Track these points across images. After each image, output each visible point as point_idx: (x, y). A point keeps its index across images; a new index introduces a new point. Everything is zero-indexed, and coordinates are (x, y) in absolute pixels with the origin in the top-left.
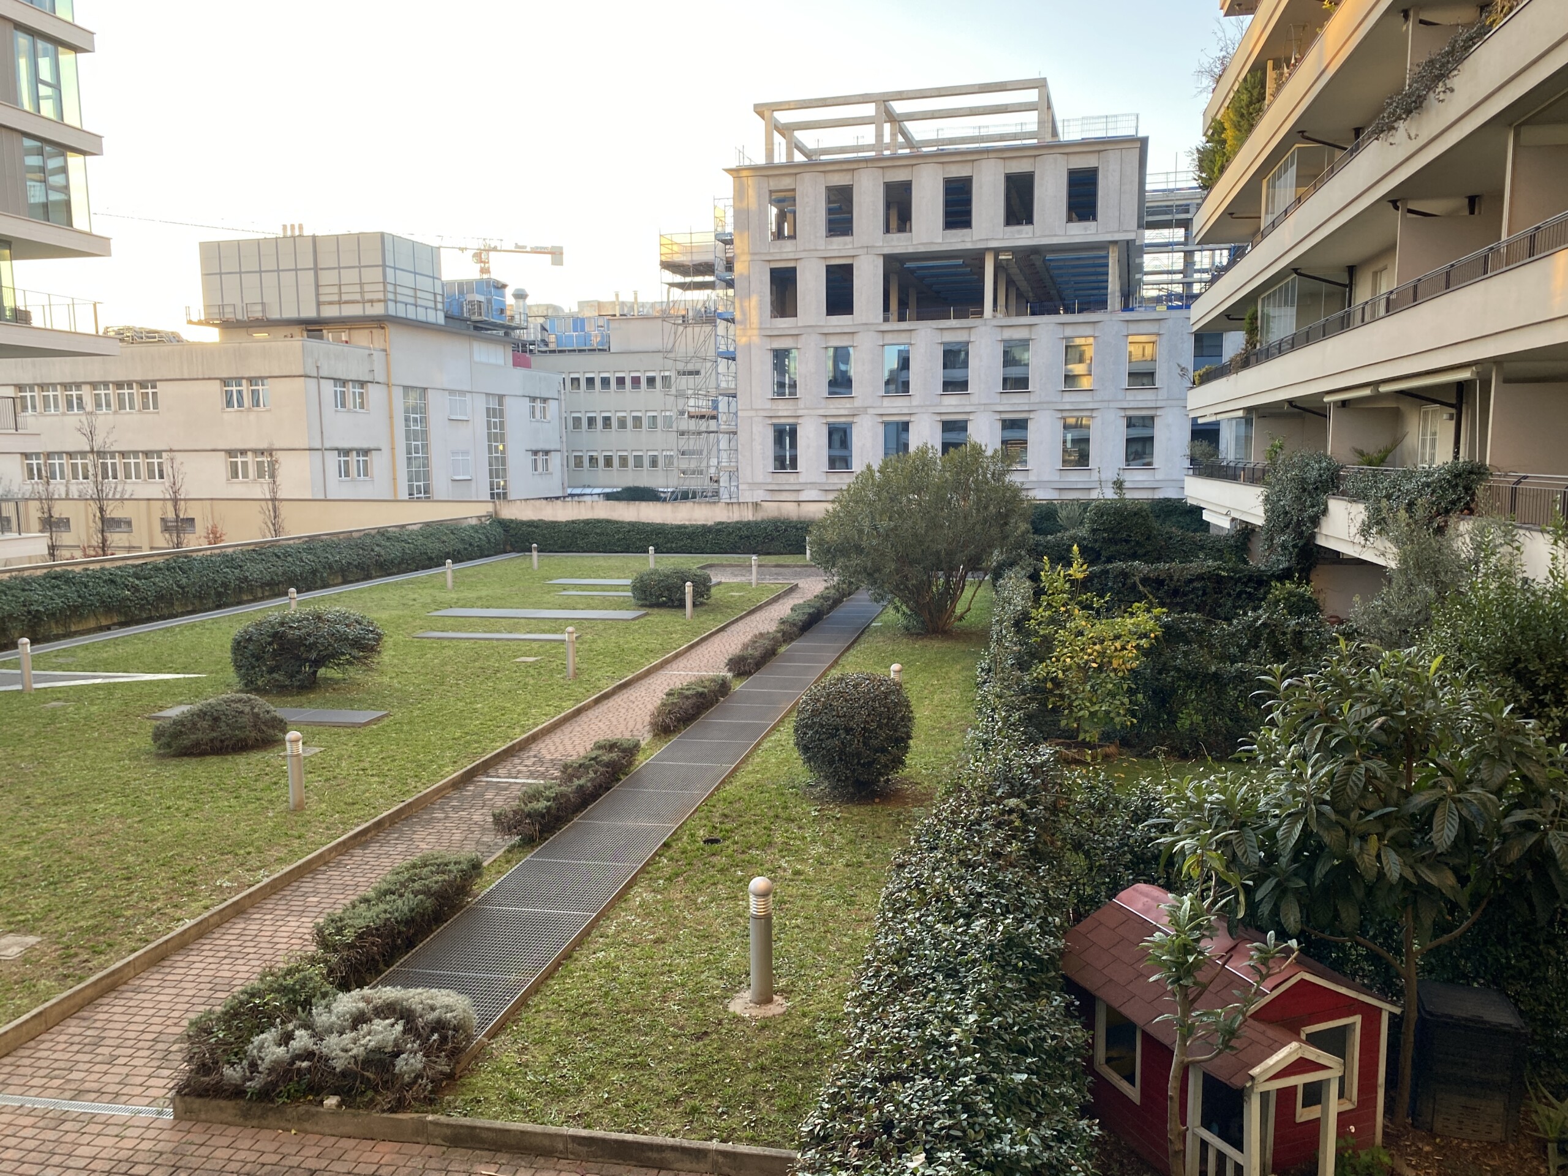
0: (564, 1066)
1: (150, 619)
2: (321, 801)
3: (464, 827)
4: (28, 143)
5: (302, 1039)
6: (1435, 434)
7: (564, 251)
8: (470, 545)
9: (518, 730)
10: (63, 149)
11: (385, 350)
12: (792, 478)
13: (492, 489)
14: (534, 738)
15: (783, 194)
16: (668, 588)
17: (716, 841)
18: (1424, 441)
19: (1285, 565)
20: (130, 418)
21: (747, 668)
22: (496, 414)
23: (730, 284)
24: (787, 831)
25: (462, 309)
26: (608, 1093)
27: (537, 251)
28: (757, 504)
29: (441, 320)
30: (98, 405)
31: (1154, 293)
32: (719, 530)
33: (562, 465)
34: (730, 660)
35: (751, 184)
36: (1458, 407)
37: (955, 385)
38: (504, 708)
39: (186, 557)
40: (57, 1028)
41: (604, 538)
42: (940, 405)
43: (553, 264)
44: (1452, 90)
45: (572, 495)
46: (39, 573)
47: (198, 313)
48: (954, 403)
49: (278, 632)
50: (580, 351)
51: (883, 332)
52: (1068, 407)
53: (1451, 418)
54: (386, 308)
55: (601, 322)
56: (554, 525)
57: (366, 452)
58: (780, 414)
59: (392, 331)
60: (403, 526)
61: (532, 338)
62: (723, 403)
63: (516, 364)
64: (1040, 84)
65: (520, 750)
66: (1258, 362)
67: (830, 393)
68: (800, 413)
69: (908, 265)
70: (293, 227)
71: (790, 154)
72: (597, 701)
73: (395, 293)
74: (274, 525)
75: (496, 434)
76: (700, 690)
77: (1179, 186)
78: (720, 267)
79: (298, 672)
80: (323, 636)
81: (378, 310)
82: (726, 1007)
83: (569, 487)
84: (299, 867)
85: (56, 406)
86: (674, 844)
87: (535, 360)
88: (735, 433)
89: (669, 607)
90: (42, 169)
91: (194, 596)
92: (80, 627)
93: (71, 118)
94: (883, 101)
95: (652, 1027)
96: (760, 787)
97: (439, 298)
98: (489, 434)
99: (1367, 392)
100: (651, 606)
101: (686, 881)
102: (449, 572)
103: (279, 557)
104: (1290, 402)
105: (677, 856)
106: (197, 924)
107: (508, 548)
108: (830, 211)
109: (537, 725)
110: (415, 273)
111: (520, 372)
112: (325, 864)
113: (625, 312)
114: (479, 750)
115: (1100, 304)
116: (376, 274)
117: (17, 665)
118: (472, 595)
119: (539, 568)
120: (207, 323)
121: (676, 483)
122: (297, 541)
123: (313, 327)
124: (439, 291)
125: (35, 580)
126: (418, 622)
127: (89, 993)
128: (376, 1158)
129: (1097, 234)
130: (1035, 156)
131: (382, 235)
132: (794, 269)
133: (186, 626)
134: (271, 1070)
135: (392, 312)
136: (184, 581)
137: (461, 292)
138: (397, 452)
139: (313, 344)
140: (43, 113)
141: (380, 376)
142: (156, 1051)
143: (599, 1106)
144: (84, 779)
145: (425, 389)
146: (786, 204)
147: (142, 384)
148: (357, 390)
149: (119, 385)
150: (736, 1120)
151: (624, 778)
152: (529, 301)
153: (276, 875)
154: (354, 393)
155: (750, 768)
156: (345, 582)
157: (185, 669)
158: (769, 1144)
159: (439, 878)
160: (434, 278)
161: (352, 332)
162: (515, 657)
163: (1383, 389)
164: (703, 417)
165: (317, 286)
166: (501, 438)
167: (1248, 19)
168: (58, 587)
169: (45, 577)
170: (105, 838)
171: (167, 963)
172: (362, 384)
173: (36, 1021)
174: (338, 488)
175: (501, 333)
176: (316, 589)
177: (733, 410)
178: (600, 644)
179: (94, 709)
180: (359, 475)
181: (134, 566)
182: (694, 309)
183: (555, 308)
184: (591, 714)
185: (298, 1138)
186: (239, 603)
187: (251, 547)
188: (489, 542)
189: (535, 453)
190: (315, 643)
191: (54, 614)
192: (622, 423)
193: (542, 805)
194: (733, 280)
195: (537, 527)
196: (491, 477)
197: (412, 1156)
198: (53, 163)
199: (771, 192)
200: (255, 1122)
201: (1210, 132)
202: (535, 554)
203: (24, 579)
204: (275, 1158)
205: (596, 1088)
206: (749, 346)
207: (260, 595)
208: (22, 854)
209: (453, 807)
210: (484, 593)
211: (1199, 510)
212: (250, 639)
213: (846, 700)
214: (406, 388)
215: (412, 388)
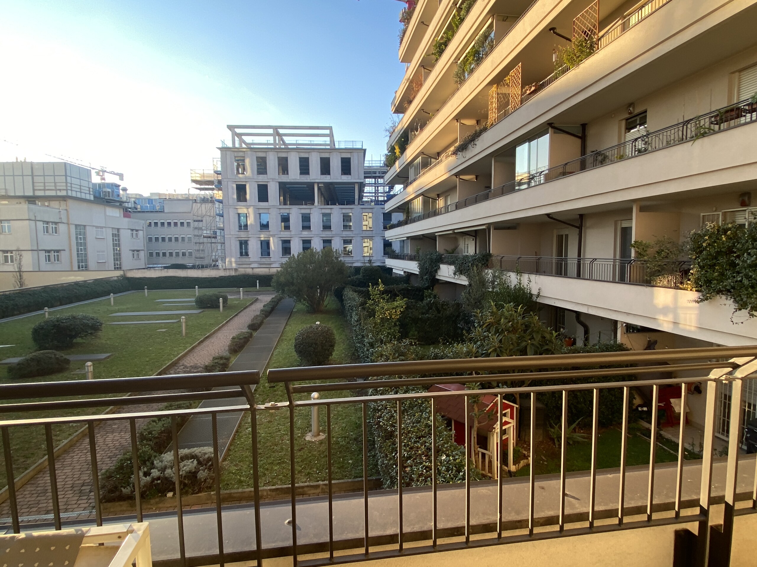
5: (155, 473)
6: (468, 245)
8: (115, 288)
9: (172, 357)
11: (67, 210)
12: (247, 260)
13: (115, 266)
15: (239, 158)
16: (212, 301)
18: (465, 247)
19: (427, 285)
21: (255, 328)
22: (116, 236)
23: (221, 189)
25: (101, 194)
26: (276, 473)
28: (236, 269)
29: (92, 198)
31: (366, 199)
32: (221, 279)
33: (145, 256)
34: (249, 325)
35: (227, 154)
36: (475, 236)
37: (306, 227)
40: (21, 489)
42: (301, 234)
44: (476, 145)
45: (148, 268)
48: (306, 234)
49: (56, 325)
50: (151, 212)
51: (279, 208)
52: (345, 236)
53: (473, 240)
54: (67, 193)
55: (160, 201)
57: (58, 251)
58: (242, 236)
59: (70, 202)
61: (130, 206)
62: (218, 232)
63: (125, 216)
64: (330, 128)
66: (411, 223)
67: (261, 230)
68: (250, 236)
69: (287, 186)
71: (241, 144)
72: (199, 344)
73: (71, 187)
74: (20, 282)
75: (117, 243)
76: (243, 336)
77: (373, 165)
78: (216, 183)
79: (66, 340)
80: (77, 325)
81: (64, 193)
82: (305, 439)
83: (148, 264)
86: (258, 390)
87: (132, 215)
88: (224, 243)
89: (213, 308)
94: (276, 128)
95: (282, 449)
97: (91, 190)
98: (113, 244)
99: (451, 232)
100: (204, 308)
102: (112, 299)
104: (423, 235)
105: (261, 393)
106: (69, 441)
108: (258, 165)
109: (179, 354)
110: (80, 179)
111: (127, 219)
113: (171, 197)
114: (160, 365)
115: (353, 203)
116: (62, 179)
118: (125, 307)
119: (148, 295)
121: (194, 262)
122: (39, 288)
123: (31, 200)
124: (91, 186)
126: (106, 319)
127: (32, 474)
129: (351, 179)
130: (330, 152)
131: (65, 163)
132: (245, 185)
134: (144, 486)
135: (70, 194)
137: (100, 188)
138: (72, 251)
139: (32, 206)
141: (64, 220)
142: (75, 491)
143: (274, 478)
145: (85, 226)
146: (240, 162)
148: (54, 226)
150: (324, 474)
152: (128, 192)
154: (52, 227)
158: (338, 479)
160: (88, 181)
161: (51, 202)
162: (156, 330)
163: (456, 231)
164: (210, 237)
165: (33, 183)
166: (119, 245)
167: (401, 115)
171: (61, 458)
172: (56, 223)
174: (45, 266)
175: (118, 204)
177: (223, 235)
180: (55, 261)
182: (201, 198)
183: (140, 195)
188: (122, 286)
189: (133, 251)
190: (74, 328)
192: (170, 239)
195: (143, 280)
196: (114, 261)
199: (235, 157)
201: (390, 149)
202: (146, 290)
206: (229, 211)
210: (128, 306)
211: (392, 269)
212: (42, 328)
214: (77, 226)
215: (79, 225)
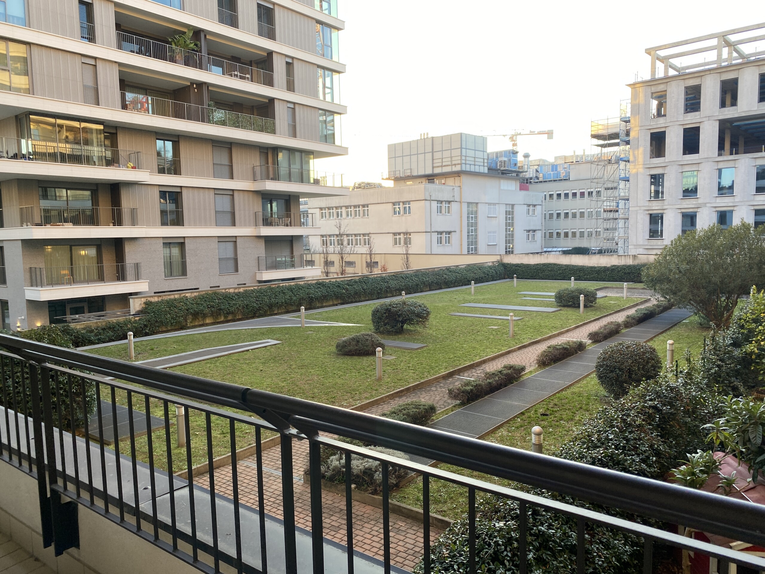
0: (442, 492)
1: (352, 302)
2: (389, 377)
3: (442, 395)
4: (320, 112)
7: (554, 132)
8: (488, 275)
9: (478, 358)
10: (333, 113)
11: (460, 187)
13: (506, 249)
14: (484, 362)
15: (659, 93)
16: (573, 298)
17: (547, 415)
20: (359, 220)
21: (599, 339)
22: (510, 214)
23: (628, 143)
24: (583, 415)
25: (497, 164)
26: (456, 505)
27: (540, 133)
28: (635, 256)
29: (486, 171)
30: (348, 215)
32: (613, 269)
33: (542, 237)
34: (590, 334)
35: (641, 91)
37: (764, 188)
38: (475, 348)
39: (367, 277)
41: (552, 273)
42: (753, 200)
43: (548, 138)
45: (546, 252)
46: (314, 282)
47: (386, 175)
48: (762, 199)
50: (554, 181)
51: (717, 162)
54: (461, 167)
55: (566, 166)
56: (528, 266)
57: (449, 233)
58: (654, 208)
59: (464, 178)
60: (457, 266)
61: (531, 176)
62: (622, 204)
63: (521, 189)
65: (477, 366)
67: (684, 196)
68: (665, 207)
69: (735, 124)
70: (424, 134)
71: (666, 71)
73: (466, 160)
74: (406, 264)
75: (510, 223)
76: (565, 346)
78: (623, 136)
79: (395, 326)
80: (405, 311)
81: (457, 168)
83: (545, 248)
84: (372, 401)
85: (333, 216)
86: (526, 414)
87: (530, 186)
88: (628, 219)
89: (573, 307)
90: (325, 121)
91: (369, 294)
92: (327, 304)
93: (336, 101)
94: (723, 36)
96: (580, 395)
97: (486, 161)
98: (506, 223)
100: (563, 306)
101: (524, 429)
102: (472, 287)
103: (403, 278)
105: (524, 419)
107: (506, 277)
108: (686, 100)
110: (475, 150)
111: (523, 193)
112: (384, 402)
113: (578, 160)
114: (458, 364)
116: (457, 152)
117: (299, 317)
118: (481, 297)
119: (517, 286)
120: (389, 179)
121: (601, 245)
122: (411, 272)
123: (430, 178)
124: (486, 157)
125: (312, 285)
126: (454, 308)
128: (364, 510)
131: (461, 134)
132: (665, 132)
133: (363, 306)
134: (334, 470)
135: (464, 169)
136: (365, 287)
137: (497, 157)
138: (463, 232)
139: (430, 186)
140: (327, 100)
141: (457, 199)
143: (450, 510)
144: (310, 360)
145: (477, 203)
146: (662, 99)
147: (364, 206)
148: (447, 205)
149: (355, 206)
151: (515, 383)
152: (530, 159)
153: (363, 403)
154: (445, 206)
155: (579, 385)
156: (430, 290)
157: (357, 322)
159: (414, 410)
160: (483, 151)
161: (447, 179)
162: (489, 326)
164: (611, 211)
165: (433, 160)
166: (512, 225)
168: (320, 288)
169: (317, 283)
170: (311, 382)
172: (449, 202)
173: (271, 442)
174: (437, 249)
175: (515, 175)
176: (418, 292)
177: (627, 207)
178: (531, 322)
179: (322, 335)
180: (446, 243)
181: (347, 280)
183: (544, 161)
184: (514, 354)
185: (341, 498)
186: (386, 297)
187: (393, 274)
188: (497, 273)
189: (529, 231)
190: (401, 314)
191: (318, 298)
192: (574, 215)
193: (468, 388)
194: (629, 141)
195: (520, 267)
196: (506, 243)
197: (377, 513)
198: (329, 118)
199: (652, 93)
200: (328, 489)
202: (515, 279)
203: (308, 284)
204: (331, 502)
205: (452, 502)
206: (637, 174)
207: (395, 294)
208: (283, 385)
209: (441, 386)
210: (487, 297)
212: (378, 311)
213: (621, 355)
214: (469, 203)
215: (471, 203)
